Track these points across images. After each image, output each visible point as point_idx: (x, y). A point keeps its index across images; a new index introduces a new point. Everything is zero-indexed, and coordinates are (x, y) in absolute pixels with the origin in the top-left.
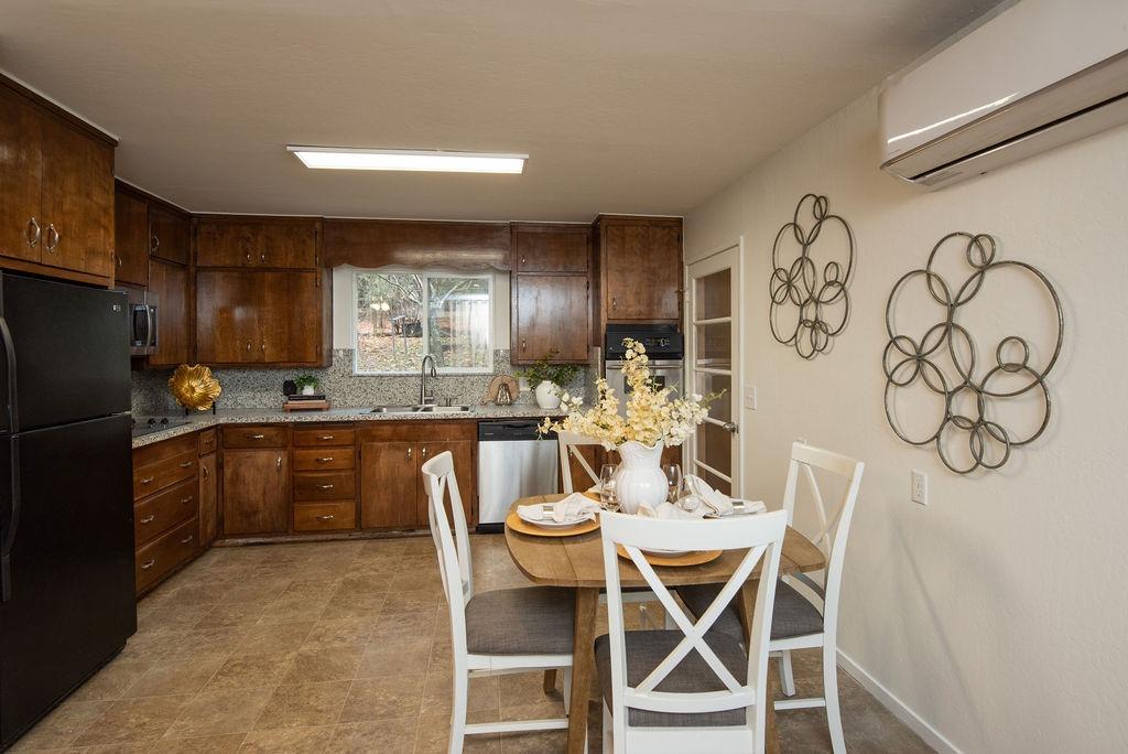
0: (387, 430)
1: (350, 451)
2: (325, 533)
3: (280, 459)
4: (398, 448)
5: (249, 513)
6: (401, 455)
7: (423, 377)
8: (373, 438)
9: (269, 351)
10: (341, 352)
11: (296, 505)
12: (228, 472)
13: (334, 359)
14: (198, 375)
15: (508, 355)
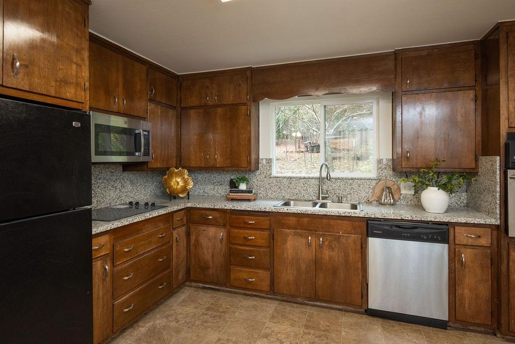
0: (293, 220)
1: (266, 233)
2: (249, 290)
3: (222, 233)
4: (301, 235)
5: (204, 268)
6: (304, 241)
7: (321, 179)
8: (283, 226)
9: (219, 159)
10: (264, 160)
11: (232, 267)
12: (193, 238)
13: (260, 165)
14: (181, 175)
15: (390, 163)
